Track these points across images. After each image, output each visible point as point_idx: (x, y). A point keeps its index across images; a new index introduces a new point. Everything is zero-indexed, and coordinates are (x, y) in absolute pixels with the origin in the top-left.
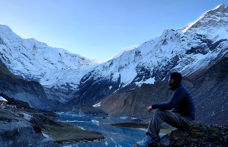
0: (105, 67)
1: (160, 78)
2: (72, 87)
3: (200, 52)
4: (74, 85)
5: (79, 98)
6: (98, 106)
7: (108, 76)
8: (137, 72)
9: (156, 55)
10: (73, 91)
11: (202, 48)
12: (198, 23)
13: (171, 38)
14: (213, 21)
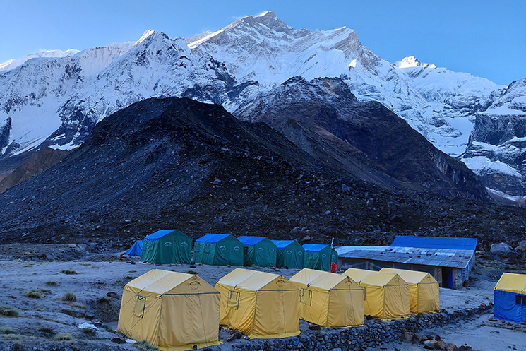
3: (209, 98)
8: (62, 120)
9: (118, 85)
11: (215, 91)
12: (223, 35)
13: (158, 52)
14: (250, 39)
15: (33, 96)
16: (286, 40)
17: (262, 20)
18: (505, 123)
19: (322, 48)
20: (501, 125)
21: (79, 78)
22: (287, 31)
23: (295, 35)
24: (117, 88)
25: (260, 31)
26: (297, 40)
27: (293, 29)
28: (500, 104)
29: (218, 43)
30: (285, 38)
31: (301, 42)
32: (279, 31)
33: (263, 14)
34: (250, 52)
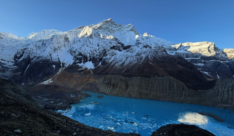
0: (37, 46)
1: (97, 63)
2: (6, 64)
3: (117, 49)
4: (7, 62)
5: (21, 75)
6: (51, 82)
7: (48, 56)
8: (72, 55)
9: (87, 45)
10: (10, 68)
11: (118, 47)
12: (101, 26)
13: (94, 34)
14: (108, 28)
15: (59, 47)
16: (116, 28)
17: (109, 21)
18: (184, 54)
19: (127, 30)
20: (182, 55)
21: (69, 41)
22: (116, 25)
23: (118, 26)
24: (88, 46)
25: (109, 25)
26: (119, 28)
27: (117, 24)
28: (181, 49)
29: (100, 29)
30: (116, 27)
31: (120, 28)
32: (114, 25)
33: (109, 20)
34: (109, 31)
